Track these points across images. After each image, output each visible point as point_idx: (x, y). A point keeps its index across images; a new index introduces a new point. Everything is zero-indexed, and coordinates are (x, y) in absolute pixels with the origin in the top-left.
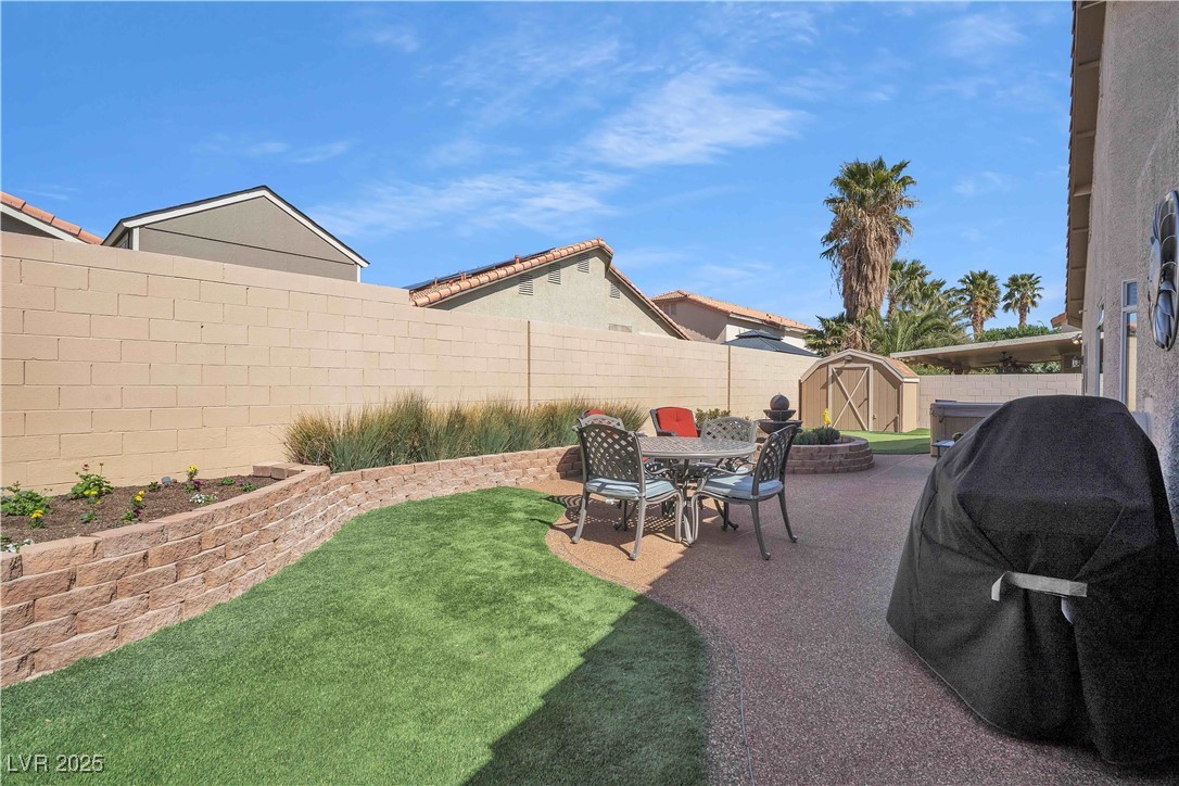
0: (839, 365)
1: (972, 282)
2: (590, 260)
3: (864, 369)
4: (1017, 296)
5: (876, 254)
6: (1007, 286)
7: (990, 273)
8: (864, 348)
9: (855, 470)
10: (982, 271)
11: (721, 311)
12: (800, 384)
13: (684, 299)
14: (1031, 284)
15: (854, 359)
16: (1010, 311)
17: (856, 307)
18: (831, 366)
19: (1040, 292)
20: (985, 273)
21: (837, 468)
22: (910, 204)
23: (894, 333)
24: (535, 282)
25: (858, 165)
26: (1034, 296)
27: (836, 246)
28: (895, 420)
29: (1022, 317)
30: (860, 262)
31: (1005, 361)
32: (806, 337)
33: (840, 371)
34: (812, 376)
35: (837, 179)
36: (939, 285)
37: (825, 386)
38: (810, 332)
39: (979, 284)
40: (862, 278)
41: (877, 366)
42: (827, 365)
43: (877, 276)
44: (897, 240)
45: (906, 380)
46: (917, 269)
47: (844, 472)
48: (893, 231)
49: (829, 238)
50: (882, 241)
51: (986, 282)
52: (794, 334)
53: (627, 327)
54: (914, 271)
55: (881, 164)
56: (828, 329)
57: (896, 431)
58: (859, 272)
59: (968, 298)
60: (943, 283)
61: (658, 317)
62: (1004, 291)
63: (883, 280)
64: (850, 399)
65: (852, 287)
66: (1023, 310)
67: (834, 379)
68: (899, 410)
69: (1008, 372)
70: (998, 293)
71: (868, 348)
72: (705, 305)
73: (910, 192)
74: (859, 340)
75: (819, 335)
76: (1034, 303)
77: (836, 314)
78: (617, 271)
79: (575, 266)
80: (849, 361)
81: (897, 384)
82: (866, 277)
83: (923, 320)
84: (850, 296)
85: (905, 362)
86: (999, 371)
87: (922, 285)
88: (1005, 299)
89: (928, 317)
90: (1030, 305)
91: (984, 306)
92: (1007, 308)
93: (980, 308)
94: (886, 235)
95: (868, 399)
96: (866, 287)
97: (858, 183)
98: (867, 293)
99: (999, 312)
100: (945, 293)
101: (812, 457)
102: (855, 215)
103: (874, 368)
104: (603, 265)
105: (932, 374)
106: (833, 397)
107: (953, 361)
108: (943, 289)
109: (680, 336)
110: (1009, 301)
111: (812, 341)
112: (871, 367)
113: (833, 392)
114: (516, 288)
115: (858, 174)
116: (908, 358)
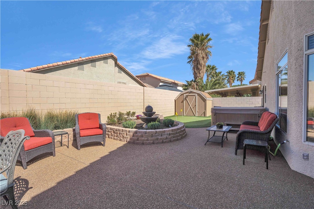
0: (187, 94)
1: (229, 73)
2: (108, 60)
3: (194, 95)
4: (240, 77)
5: (202, 62)
6: (238, 74)
7: (233, 71)
8: (197, 89)
9: (174, 141)
10: (232, 70)
11: (158, 79)
12: (175, 101)
13: (148, 75)
14: (243, 74)
15: (191, 92)
16: (238, 81)
17: (196, 77)
18: (184, 95)
19: (245, 76)
20: (232, 71)
21: (164, 141)
22: (211, 47)
23: (207, 85)
24: (85, 66)
25: (196, 35)
26: (244, 77)
27: (191, 60)
28: (204, 113)
29: (241, 83)
30: (197, 64)
31: (237, 93)
32: (183, 87)
33: (187, 96)
34: (178, 98)
35: (190, 39)
36: (220, 73)
37: (183, 102)
38: (184, 85)
39: (231, 73)
40: (198, 69)
41: (199, 95)
42: (183, 94)
43: (202, 68)
44: (208, 58)
45: (207, 99)
46: (214, 67)
47: (168, 142)
48: (206, 55)
49: (189, 57)
50: (203, 58)
51: (232, 73)
52: (180, 86)
53: (124, 83)
54: (213, 68)
55: (203, 35)
56: (188, 84)
57: (204, 116)
58: (197, 67)
59: (228, 77)
60: (221, 72)
61: (136, 80)
62: (237, 76)
63: (204, 69)
64: (190, 106)
65: (195, 71)
66: (241, 81)
67: (185, 99)
68: (205, 109)
69: (238, 96)
70: (235, 76)
71: (198, 89)
72: (154, 77)
73: (210, 43)
74: (195, 87)
75: (186, 86)
76: (244, 79)
77: (191, 80)
78: (120, 64)
79: (102, 61)
80: (190, 93)
81: (204, 100)
82: (199, 69)
83: (215, 81)
84: (195, 74)
85: (208, 94)
86: (236, 96)
87: (216, 73)
88: (237, 78)
89: (216, 80)
90: (243, 80)
91: (232, 79)
92: (238, 80)
93: (231, 80)
94: (204, 56)
95: (196, 106)
96: (199, 71)
97: (196, 40)
98: (200, 73)
99: (236, 81)
100: (222, 75)
101: (152, 136)
102: (195, 49)
103: (198, 96)
104: (113, 62)
105: (216, 97)
106: (185, 105)
107: (224, 93)
108: (221, 74)
109: (144, 86)
110: (238, 78)
111: (184, 88)
112: (197, 95)
113: (185, 103)
114: (76, 68)
115: (197, 37)
116: (210, 92)
